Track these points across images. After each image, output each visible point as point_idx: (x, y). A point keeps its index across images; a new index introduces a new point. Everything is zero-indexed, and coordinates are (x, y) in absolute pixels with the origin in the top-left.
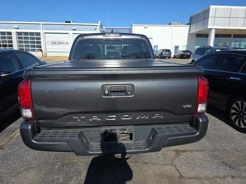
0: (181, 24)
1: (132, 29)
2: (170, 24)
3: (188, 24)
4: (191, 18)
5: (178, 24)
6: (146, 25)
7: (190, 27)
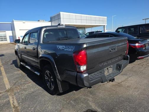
0: (45, 21)
1: (14, 24)
2: (39, 21)
3: (50, 21)
4: (51, 18)
5: (44, 21)
6: (24, 21)
7: (51, 23)
